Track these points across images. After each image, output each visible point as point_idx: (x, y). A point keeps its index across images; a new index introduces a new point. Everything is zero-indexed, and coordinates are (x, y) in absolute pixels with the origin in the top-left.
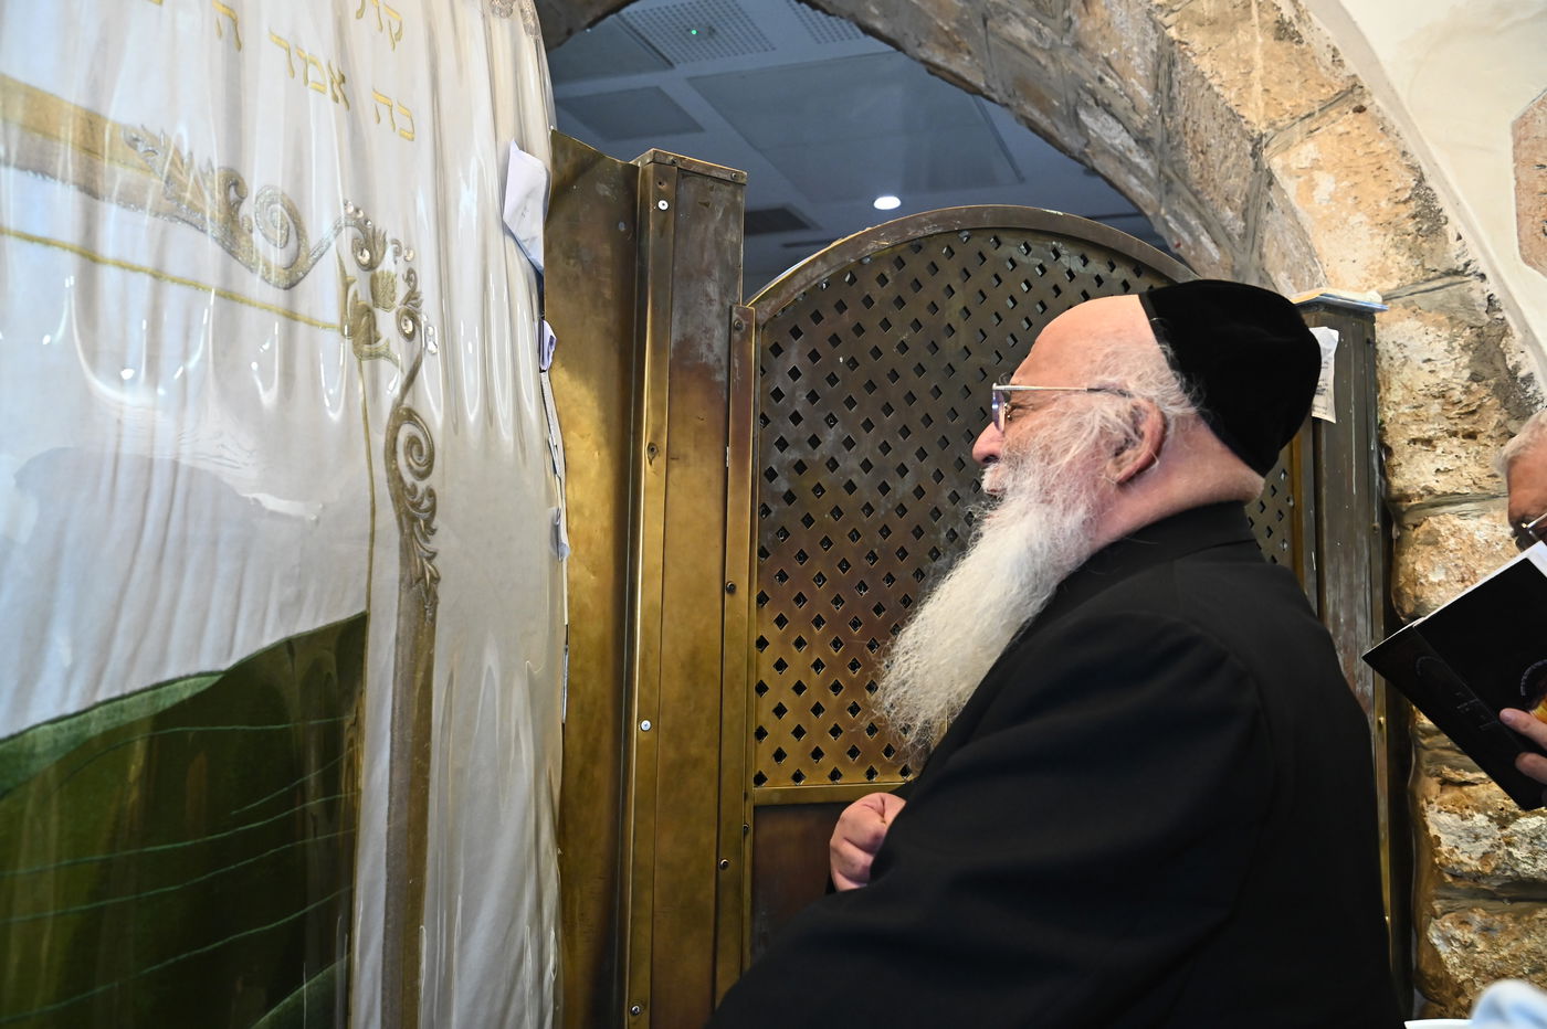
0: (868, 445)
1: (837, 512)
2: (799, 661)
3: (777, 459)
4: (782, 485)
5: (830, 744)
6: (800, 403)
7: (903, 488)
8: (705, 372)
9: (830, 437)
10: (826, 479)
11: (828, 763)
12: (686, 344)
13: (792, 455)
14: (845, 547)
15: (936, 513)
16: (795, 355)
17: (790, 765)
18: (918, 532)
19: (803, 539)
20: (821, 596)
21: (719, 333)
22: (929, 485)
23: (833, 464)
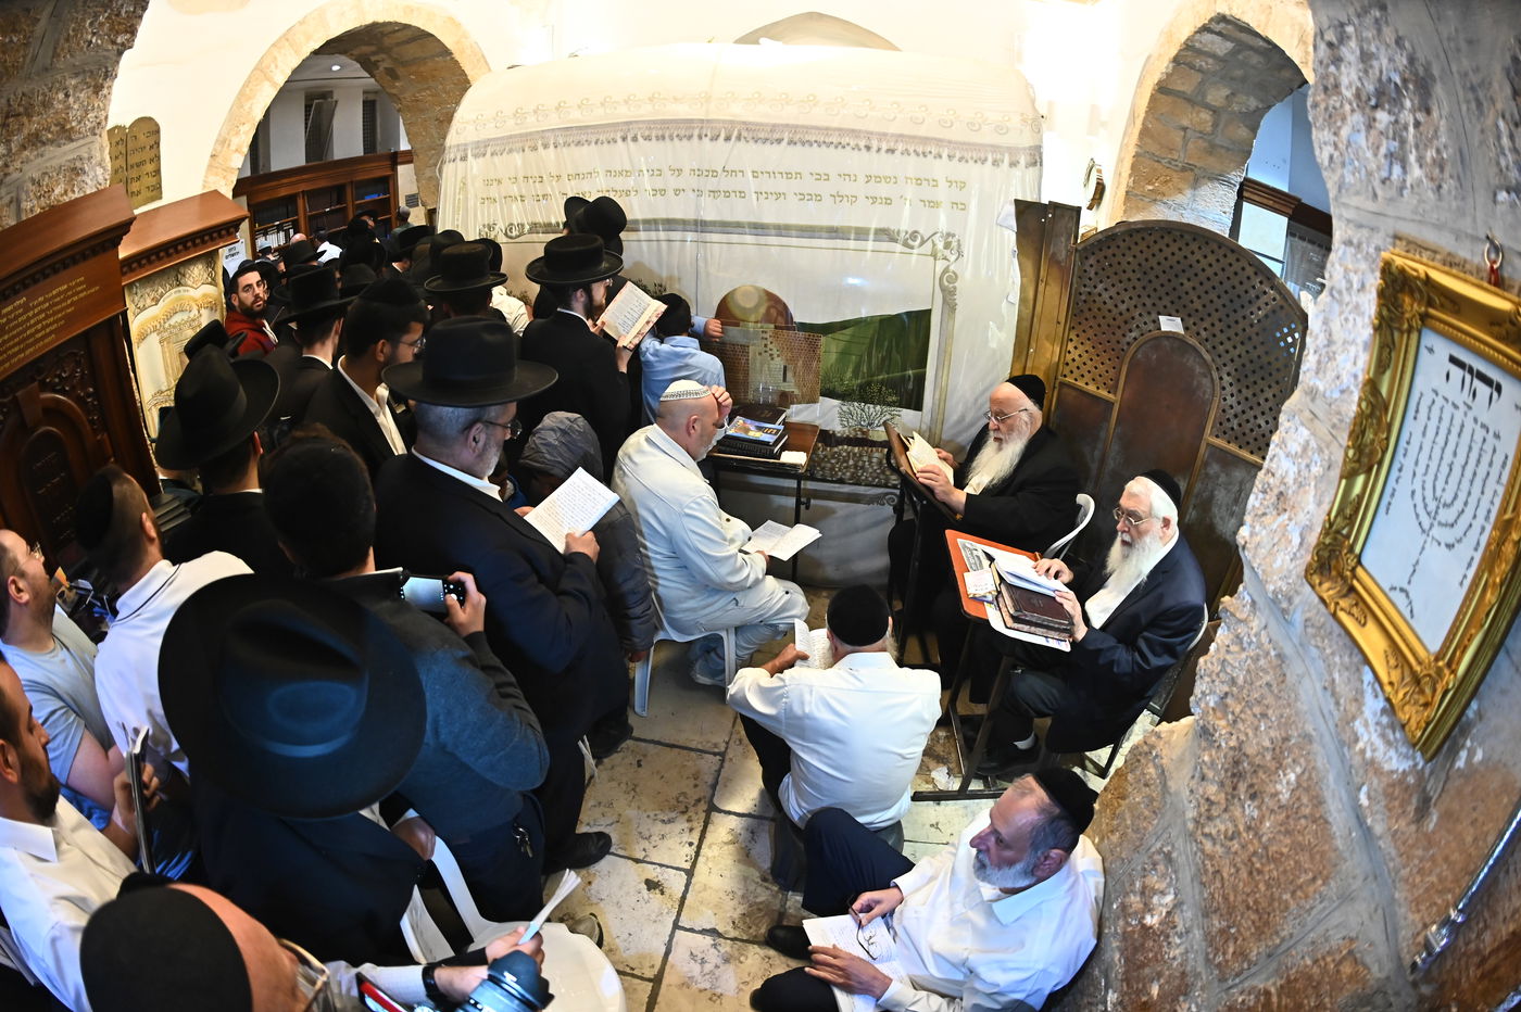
0: (1112, 292)
1: (1099, 309)
2: (1081, 349)
3: (1083, 289)
4: (1083, 297)
5: (1086, 374)
6: (1092, 275)
7: (1123, 307)
8: (1058, 263)
9: (1100, 286)
10: (1097, 299)
11: (1085, 380)
12: (1054, 254)
13: (1088, 289)
14: (1102, 322)
15: (1133, 318)
16: (1092, 260)
17: (1074, 375)
18: (1126, 322)
19: (1087, 314)
20: (1090, 333)
21: (1064, 253)
22: (1132, 308)
23: (1100, 295)
